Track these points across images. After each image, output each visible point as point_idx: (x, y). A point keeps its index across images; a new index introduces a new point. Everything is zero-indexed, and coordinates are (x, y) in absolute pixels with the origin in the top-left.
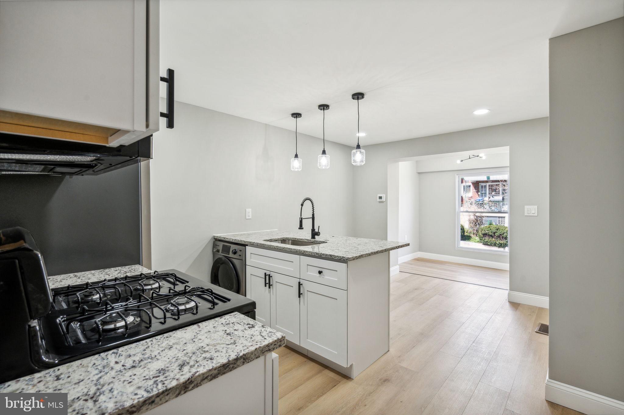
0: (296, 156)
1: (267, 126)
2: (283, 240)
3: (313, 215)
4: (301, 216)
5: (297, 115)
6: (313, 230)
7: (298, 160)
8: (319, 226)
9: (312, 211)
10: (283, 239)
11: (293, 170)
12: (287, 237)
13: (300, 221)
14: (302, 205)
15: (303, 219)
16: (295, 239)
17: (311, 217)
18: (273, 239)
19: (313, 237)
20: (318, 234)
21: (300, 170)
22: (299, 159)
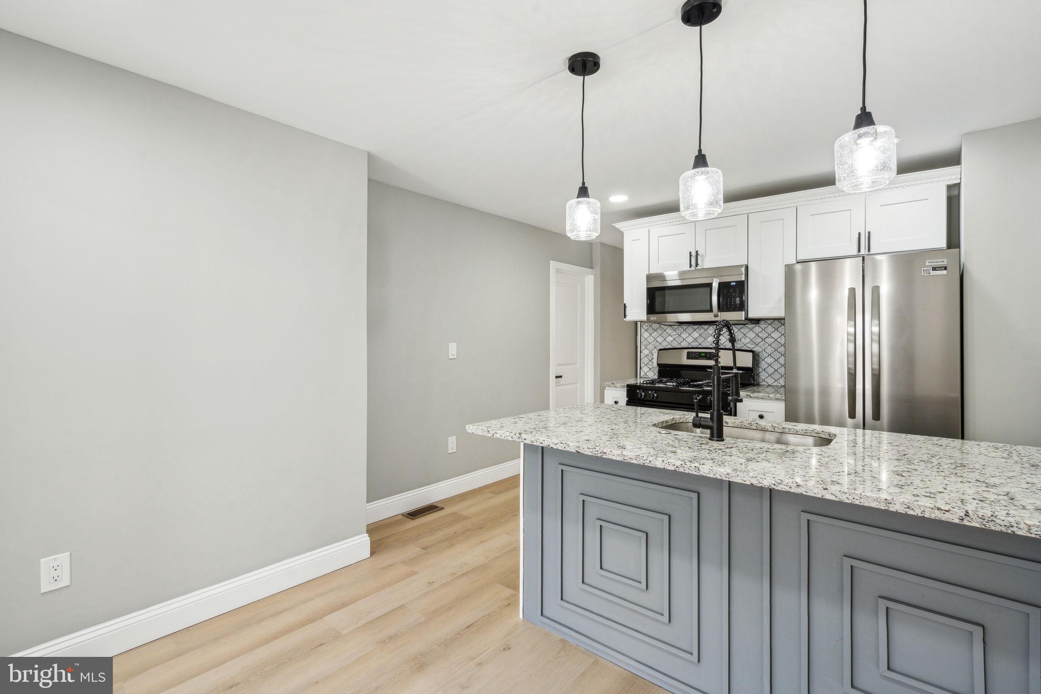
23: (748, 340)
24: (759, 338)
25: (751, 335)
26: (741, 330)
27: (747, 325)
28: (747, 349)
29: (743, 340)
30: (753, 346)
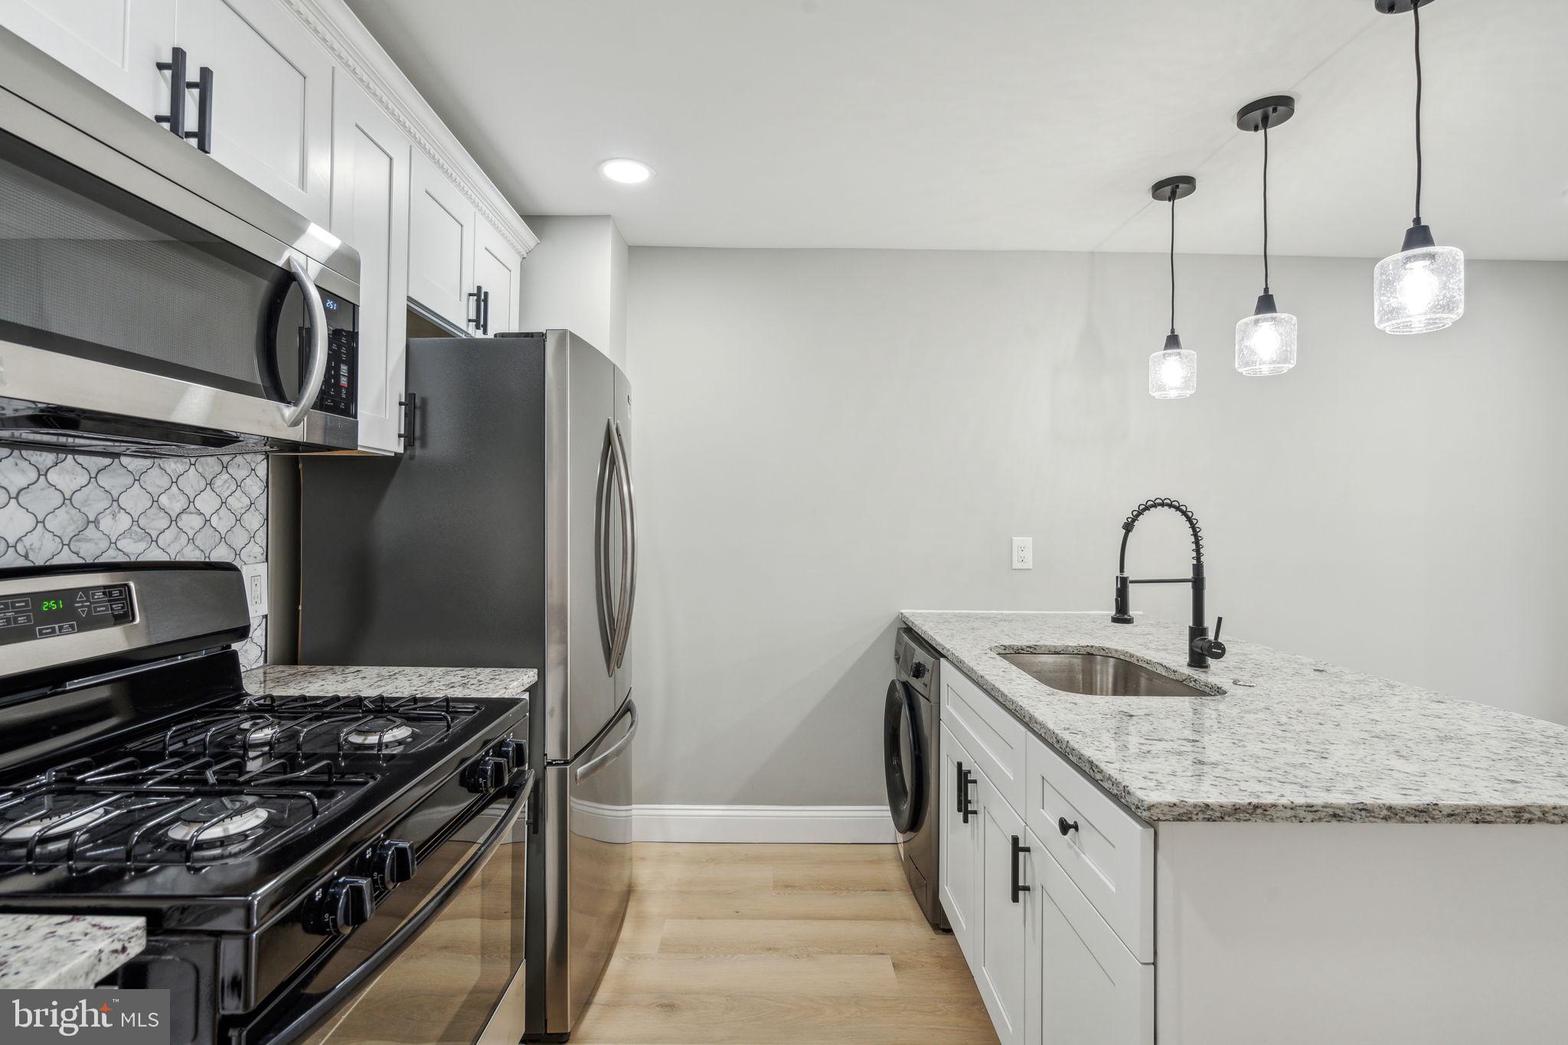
0: (1173, 341)
1: (1095, 258)
2: (1089, 654)
3: (1198, 568)
4: (1122, 570)
5: (1173, 188)
6: (1197, 630)
7: (1179, 354)
8: (1220, 619)
9: (1194, 554)
10: (1088, 650)
11: (1157, 395)
12: (1107, 644)
13: (1118, 590)
14: (1128, 527)
15: (1131, 582)
16: (1132, 656)
17: (1190, 575)
18: (1041, 647)
19: (1198, 660)
20: (1217, 650)
21: (1189, 393)
22: (1182, 351)
23: (124, 522)
24: (162, 514)
25: (135, 500)
26: (103, 480)
27: (125, 460)
28: (121, 558)
29: (106, 523)
30: (142, 546)
